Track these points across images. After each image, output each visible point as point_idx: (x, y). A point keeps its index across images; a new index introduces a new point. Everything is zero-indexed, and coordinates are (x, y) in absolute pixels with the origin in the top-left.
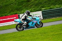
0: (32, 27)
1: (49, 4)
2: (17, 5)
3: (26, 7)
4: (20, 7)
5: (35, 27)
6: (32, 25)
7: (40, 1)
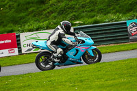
0: (74, 62)
1: (92, 11)
2: (13, 10)
3: (35, 16)
4: (22, 14)
5: (82, 61)
6: (75, 55)
7: (70, 4)
